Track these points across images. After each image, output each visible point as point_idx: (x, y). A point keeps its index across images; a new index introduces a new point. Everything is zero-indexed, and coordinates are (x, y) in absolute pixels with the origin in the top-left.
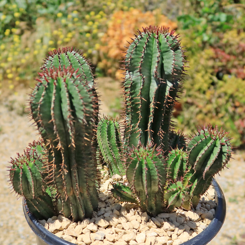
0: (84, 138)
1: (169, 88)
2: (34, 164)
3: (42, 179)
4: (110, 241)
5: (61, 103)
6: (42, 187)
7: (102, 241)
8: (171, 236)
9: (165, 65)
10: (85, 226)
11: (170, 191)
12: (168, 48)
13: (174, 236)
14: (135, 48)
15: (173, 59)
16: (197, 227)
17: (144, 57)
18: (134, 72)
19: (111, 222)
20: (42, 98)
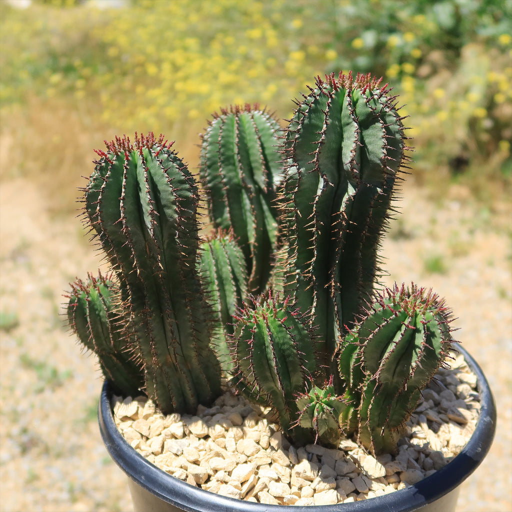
1: (348, 197)
4: (187, 460)
7: (178, 456)
8: (300, 489)
9: (343, 151)
12: (349, 117)
13: (307, 490)
16: (370, 490)
17: (302, 131)
19: (211, 430)
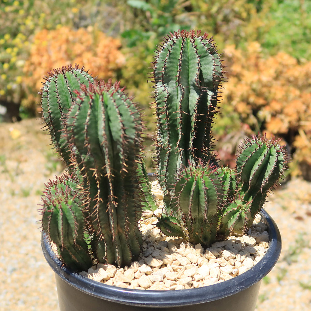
0: (134, 160)
1: (211, 97)
2: (74, 202)
3: (84, 218)
4: (171, 280)
5: (110, 123)
6: (83, 228)
7: (162, 281)
8: (234, 265)
9: (203, 72)
10: (137, 269)
11: (230, 211)
12: (206, 52)
13: (238, 264)
14: (169, 56)
15: (213, 63)
16: (257, 251)
18: (169, 83)
19: (165, 260)
20: (88, 118)
